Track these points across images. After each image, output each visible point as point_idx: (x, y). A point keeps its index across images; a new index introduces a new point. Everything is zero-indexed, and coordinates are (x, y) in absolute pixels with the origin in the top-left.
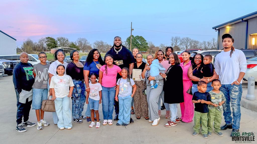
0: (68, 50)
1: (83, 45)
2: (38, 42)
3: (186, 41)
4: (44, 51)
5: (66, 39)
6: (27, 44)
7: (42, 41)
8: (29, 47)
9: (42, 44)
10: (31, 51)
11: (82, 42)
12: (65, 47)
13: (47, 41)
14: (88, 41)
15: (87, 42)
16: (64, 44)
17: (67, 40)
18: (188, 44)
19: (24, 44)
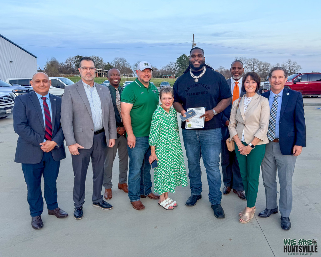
0: (103, 73)
1: (120, 67)
2: (65, 62)
3: (253, 64)
4: (73, 74)
5: (100, 58)
6: (51, 64)
7: (70, 61)
8: (53, 69)
9: (70, 65)
10: (57, 73)
11: (120, 63)
12: (99, 69)
13: (76, 61)
14: (128, 62)
15: (126, 63)
16: (98, 65)
17: (101, 61)
18: (255, 67)
19: (48, 64)
